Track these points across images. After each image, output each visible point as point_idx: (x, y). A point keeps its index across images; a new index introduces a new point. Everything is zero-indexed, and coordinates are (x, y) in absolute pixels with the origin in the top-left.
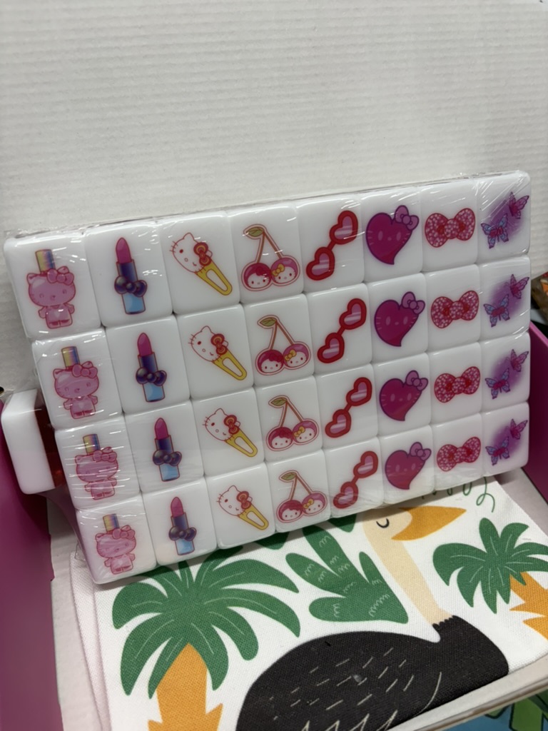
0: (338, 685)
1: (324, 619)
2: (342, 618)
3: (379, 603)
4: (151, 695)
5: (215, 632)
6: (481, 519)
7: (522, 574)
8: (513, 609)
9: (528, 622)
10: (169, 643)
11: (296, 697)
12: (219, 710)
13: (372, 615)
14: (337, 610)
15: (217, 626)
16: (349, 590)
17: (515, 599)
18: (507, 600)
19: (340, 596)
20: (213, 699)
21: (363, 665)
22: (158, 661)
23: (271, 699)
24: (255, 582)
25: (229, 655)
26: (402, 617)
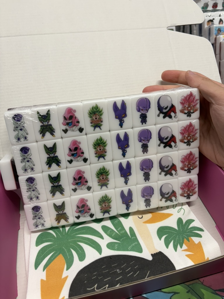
0: (111, 272)
1: (111, 249)
2: (118, 250)
3: (133, 245)
4: (44, 270)
5: (71, 251)
6: (178, 218)
7: (189, 238)
8: (183, 251)
9: (187, 256)
10: (54, 253)
11: (95, 275)
12: (66, 278)
13: (129, 249)
14: (117, 247)
15: (72, 249)
16: (123, 240)
17: (185, 247)
18: (181, 247)
19: (119, 242)
20: (65, 273)
21: (122, 266)
22: (49, 259)
23: (86, 275)
24: (88, 234)
25: (75, 259)
26: (140, 251)
